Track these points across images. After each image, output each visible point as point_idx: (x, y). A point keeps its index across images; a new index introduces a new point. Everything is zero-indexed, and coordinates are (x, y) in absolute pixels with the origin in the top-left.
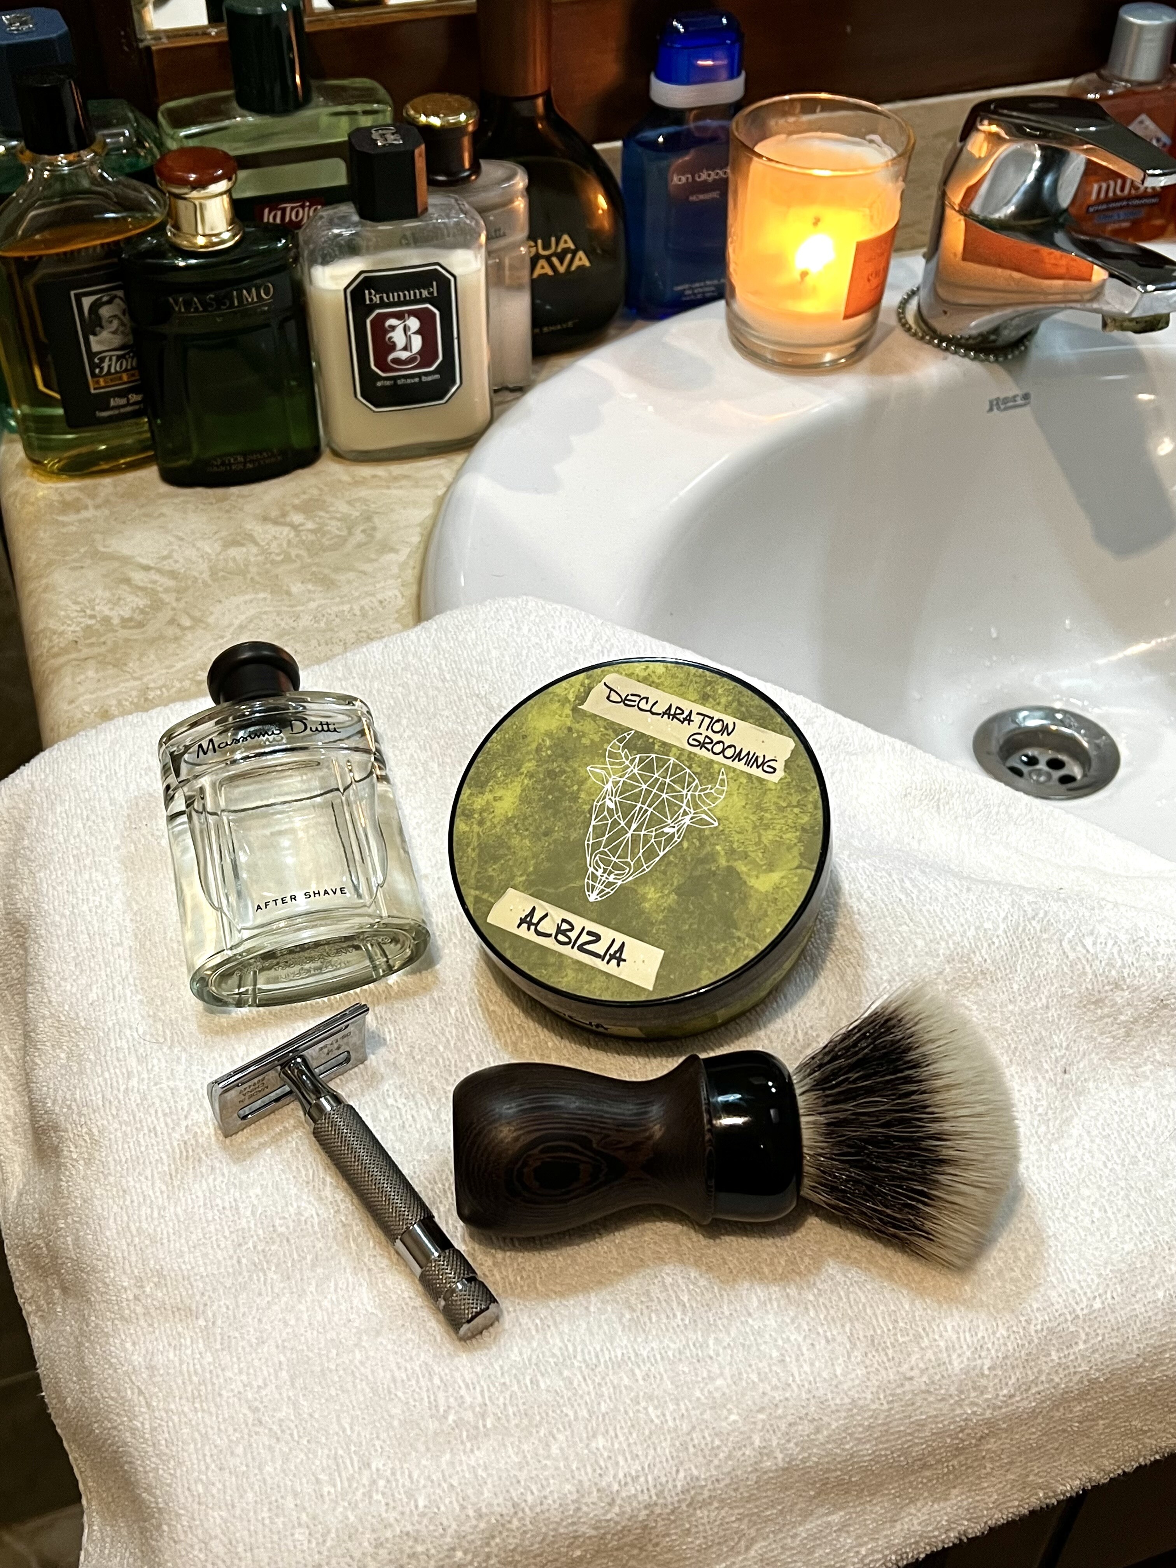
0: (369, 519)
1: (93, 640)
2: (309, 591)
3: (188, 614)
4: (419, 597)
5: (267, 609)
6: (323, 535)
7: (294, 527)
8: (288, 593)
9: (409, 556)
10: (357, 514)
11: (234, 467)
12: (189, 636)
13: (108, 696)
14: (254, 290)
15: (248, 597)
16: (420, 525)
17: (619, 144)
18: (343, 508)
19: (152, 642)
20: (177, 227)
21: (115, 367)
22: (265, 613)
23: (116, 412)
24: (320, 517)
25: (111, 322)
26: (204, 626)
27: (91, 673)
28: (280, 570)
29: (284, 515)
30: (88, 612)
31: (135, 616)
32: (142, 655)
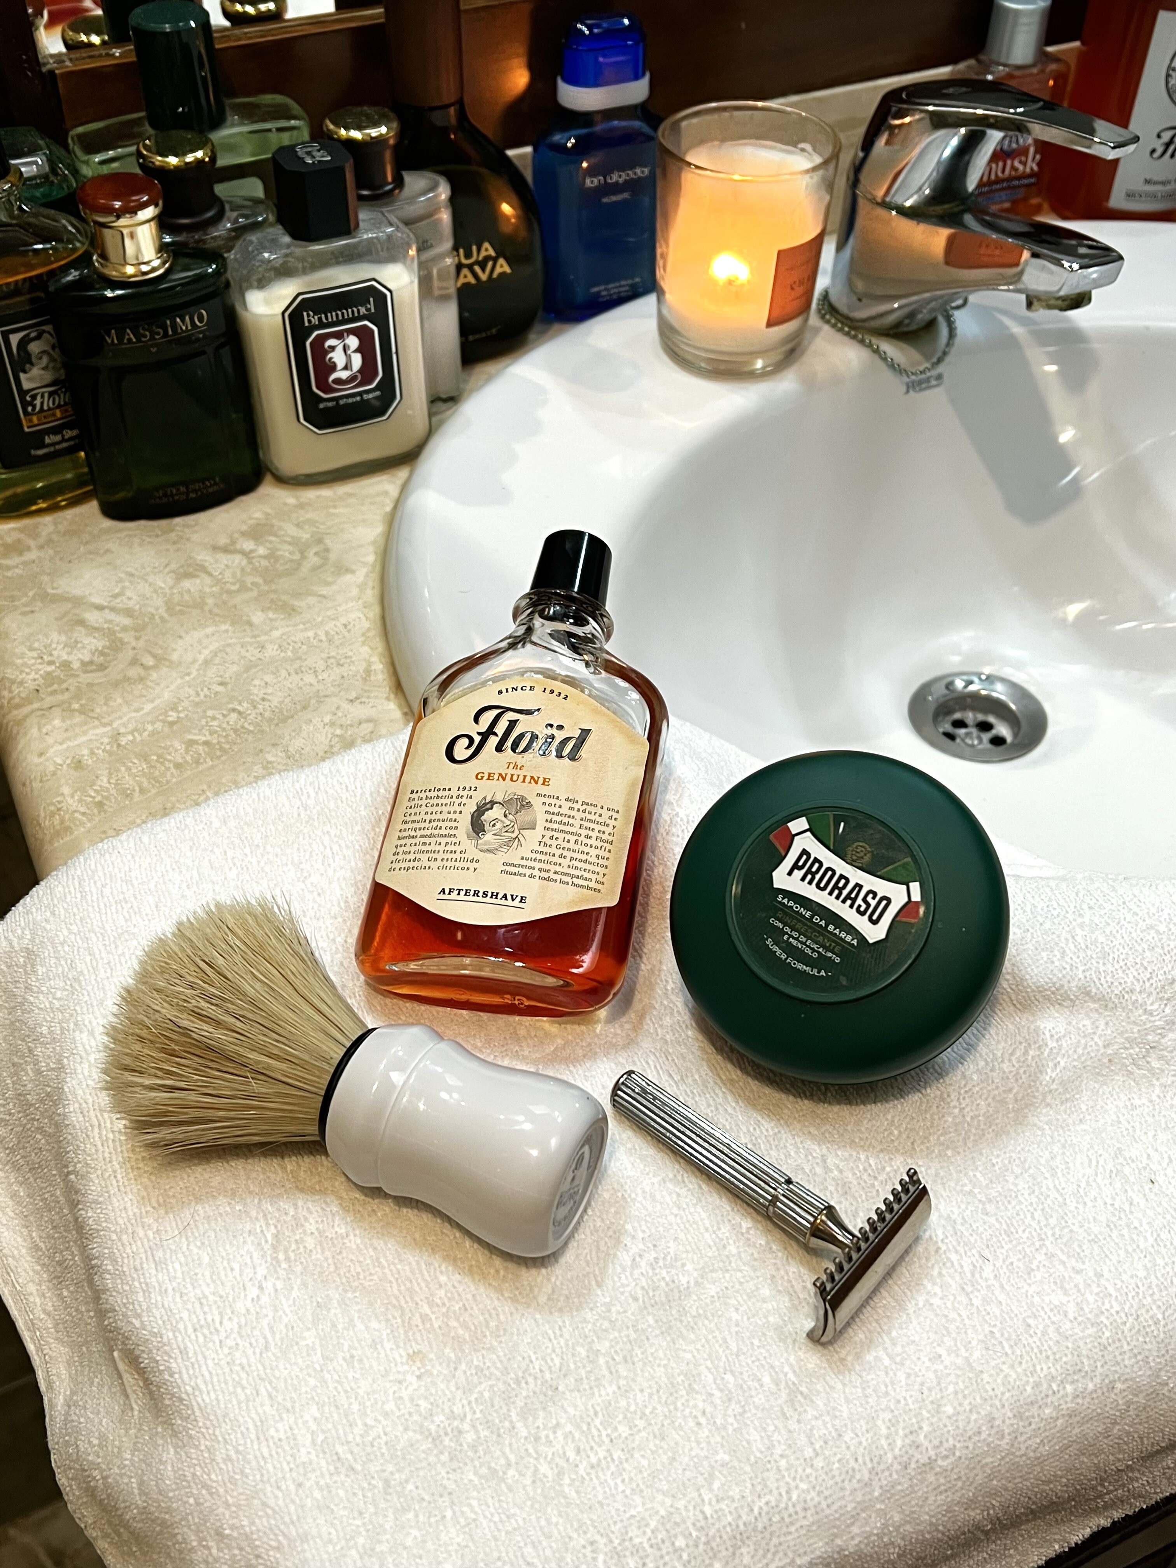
0: (320, 541)
1: (55, 686)
2: (271, 620)
3: (150, 652)
4: (383, 618)
5: (230, 641)
6: (276, 561)
7: (246, 554)
8: (250, 624)
9: (367, 576)
10: (308, 536)
11: (176, 498)
12: (154, 675)
13: (79, 745)
14: (187, 318)
15: (209, 630)
16: (373, 543)
17: (528, 149)
18: (291, 530)
19: (116, 684)
20: (104, 256)
21: (48, 403)
22: (229, 645)
23: (52, 449)
24: (271, 542)
25: (41, 358)
26: (167, 663)
27: (57, 722)
28: (238, 599)
29: (233, 543)
30: (46, 658)
31: (95, 658)
32: (107, 699)
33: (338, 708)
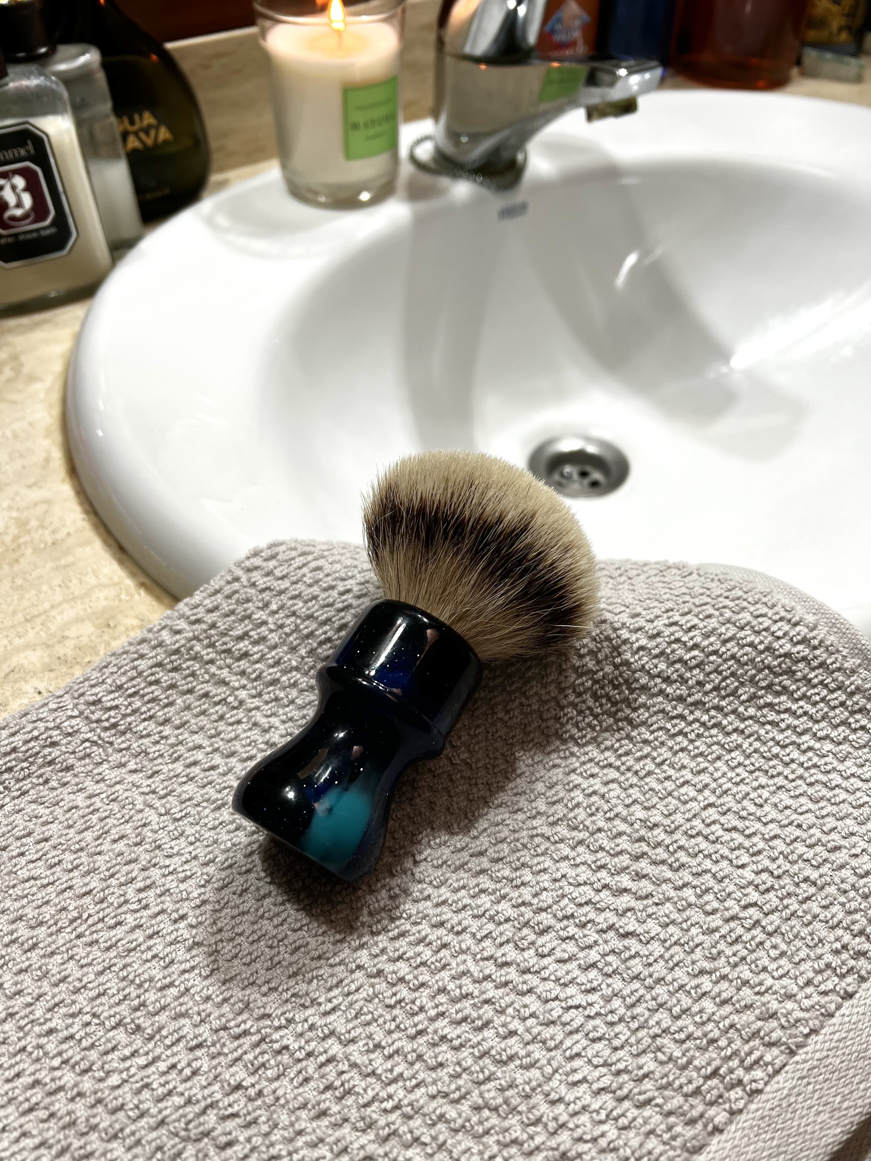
0: (15, 358)
4: (64, 416)
9: (53, 383)
16: (62, 356)
33: (17, 494)
